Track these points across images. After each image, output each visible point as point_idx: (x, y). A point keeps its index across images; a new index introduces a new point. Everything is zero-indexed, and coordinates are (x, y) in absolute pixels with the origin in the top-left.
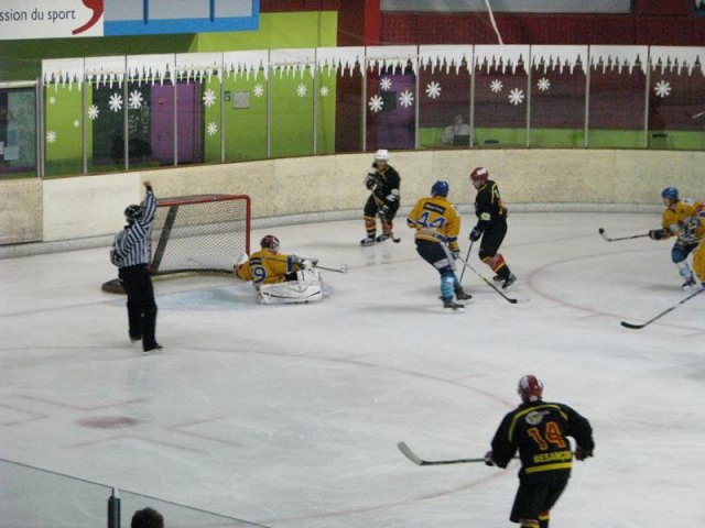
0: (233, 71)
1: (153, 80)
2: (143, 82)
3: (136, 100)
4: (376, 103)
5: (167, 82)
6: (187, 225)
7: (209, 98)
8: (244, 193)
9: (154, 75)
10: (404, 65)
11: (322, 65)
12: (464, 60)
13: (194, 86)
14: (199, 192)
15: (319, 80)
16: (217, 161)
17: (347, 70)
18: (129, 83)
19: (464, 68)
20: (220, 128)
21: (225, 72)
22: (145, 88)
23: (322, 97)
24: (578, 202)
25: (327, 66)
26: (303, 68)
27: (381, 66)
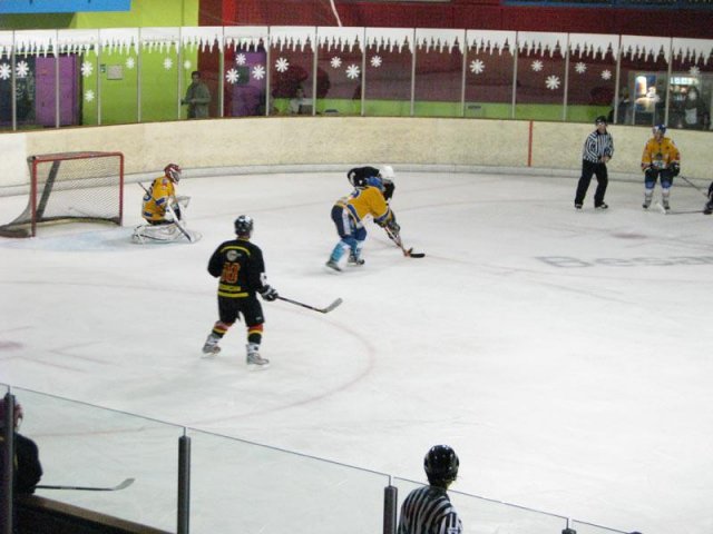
0: (108, 46)
1: (38, 53)
2: (29, 55)
3: (23, 69)
4: (233, 76)
5: (50, 55)
6: (67, 179)
7: (87, 69)
8: (118, 151)
9: (39, 49)
10: (257, 43)
11: (186, 42)
12: (308, 40)
13: (73, 59)
14: (78, 150)
15: (183, 54)
16: (95, 124)
17: (207, 47)
18: (17, 56)
19: (308, 46)
20: (96, 96)
21: (101, 47)
22: (31, 60)
23: (185, 70)
24: (404, 163)
25: (190, 43)
26: (169, 44)
27: (236, 44)
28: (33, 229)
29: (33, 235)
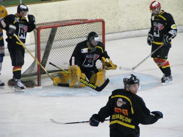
28: (39, 80)
29: (39, 85)
